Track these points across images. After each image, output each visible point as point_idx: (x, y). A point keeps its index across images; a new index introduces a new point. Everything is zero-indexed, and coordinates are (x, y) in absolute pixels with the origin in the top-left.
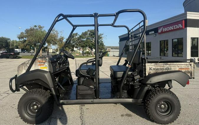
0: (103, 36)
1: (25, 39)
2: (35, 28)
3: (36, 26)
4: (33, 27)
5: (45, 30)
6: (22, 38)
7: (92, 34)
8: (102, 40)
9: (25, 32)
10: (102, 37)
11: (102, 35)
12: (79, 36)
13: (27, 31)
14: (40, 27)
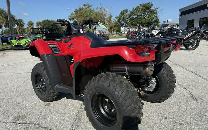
0: (158, 10)
1: (75, 19)
2: (84, 7)
3: (85, 5)
4: (81, 6)
5: (93, 9)
6: (73, 19)
7: (145, 8)
8: (158, 16)
9: (75, 13)
10: (157, 12)
11: (158, 8)
12: (129, 13)
13: (77, 12)
14: (89, 6)
